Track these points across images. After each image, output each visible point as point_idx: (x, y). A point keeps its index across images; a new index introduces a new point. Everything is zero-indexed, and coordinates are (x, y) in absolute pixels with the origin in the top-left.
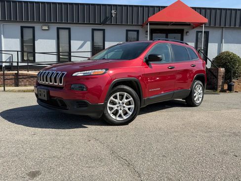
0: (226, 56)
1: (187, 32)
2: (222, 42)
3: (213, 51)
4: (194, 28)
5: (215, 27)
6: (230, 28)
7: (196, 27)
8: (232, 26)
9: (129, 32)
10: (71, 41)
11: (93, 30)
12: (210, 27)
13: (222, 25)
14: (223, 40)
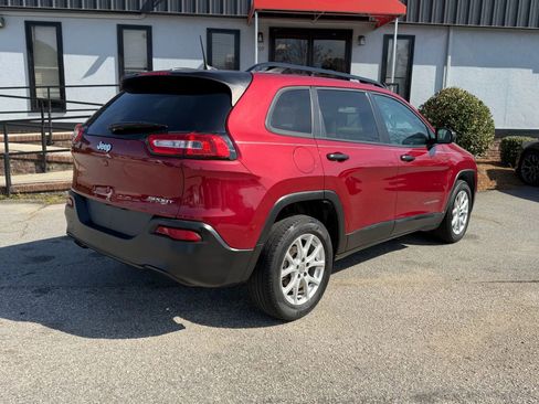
0: (449, 99)
1: (361, 37)
2: (446, 64)
3: (424, 86)
4: (376, 27)
5: (428, 25)
6: (465, 28)
7: (382, 24)
8: (472, 24)
9: (214, 35)
10: (65, 56)
11: (121, 28)
12: (416, 24)
13: (447, 21)
14: (450, 57)
